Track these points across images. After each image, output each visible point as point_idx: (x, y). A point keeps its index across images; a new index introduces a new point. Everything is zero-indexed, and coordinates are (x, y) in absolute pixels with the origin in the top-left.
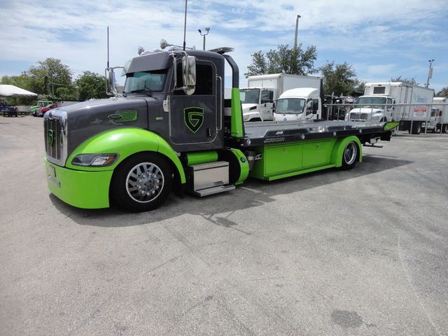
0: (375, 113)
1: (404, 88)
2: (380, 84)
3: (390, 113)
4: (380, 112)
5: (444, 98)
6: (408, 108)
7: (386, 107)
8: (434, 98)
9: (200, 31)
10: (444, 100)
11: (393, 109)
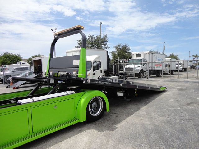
0: (136, 67)
1: (151, 54)
2: (139, 52)
3: (145, 67)
4: (139, 67)
5: (171, 58)
6: (154, 64)
7: (142, 64)
8: (166, 59)
9: (52, 30)
10: (171, 60)
11: (146, 64)
